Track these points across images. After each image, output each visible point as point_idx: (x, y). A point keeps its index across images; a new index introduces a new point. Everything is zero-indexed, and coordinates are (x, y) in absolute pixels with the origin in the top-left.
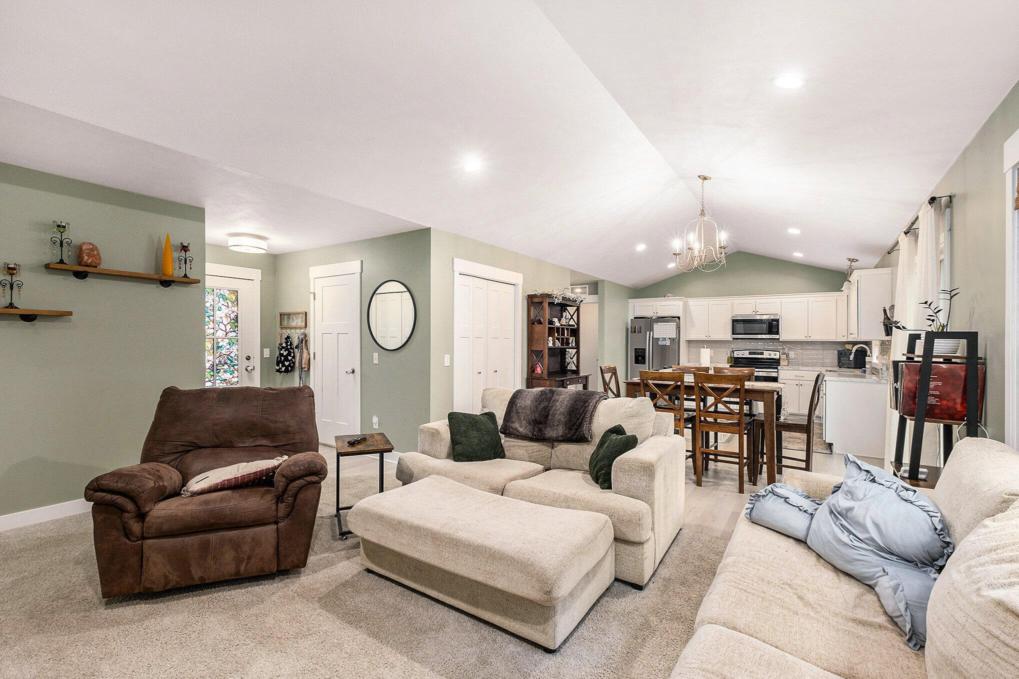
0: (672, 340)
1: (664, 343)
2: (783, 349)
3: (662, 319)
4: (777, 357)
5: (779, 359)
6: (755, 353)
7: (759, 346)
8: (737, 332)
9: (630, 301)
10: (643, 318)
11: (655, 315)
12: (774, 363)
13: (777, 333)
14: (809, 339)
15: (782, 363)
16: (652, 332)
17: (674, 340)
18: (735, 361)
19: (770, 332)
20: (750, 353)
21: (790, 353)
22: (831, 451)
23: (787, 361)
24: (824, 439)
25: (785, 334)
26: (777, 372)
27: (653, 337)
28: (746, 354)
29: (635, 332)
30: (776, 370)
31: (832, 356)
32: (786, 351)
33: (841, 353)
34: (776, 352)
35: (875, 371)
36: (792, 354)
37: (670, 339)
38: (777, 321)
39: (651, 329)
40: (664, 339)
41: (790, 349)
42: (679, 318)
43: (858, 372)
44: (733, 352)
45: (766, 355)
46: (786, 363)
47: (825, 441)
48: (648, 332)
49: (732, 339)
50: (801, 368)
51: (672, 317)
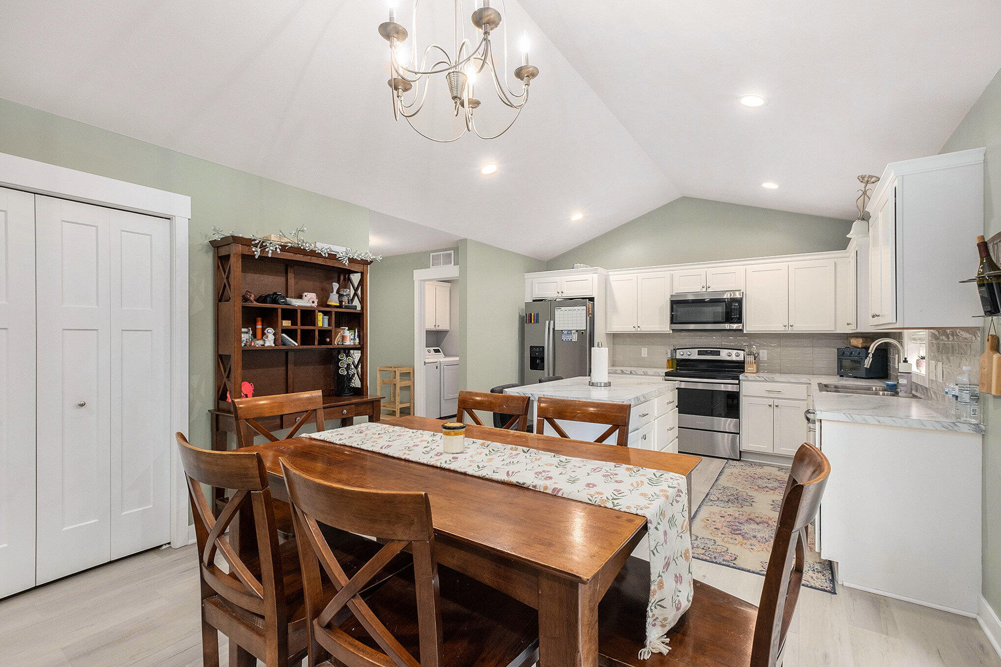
0: (580, 333)
1: (569, 338)
2: (750, 346)
3: (571, 301)
4: (741, 358)
5: (743, 362)
6: (706, 353)
7: (713, 341)
8: (679, 320)
9: (527, 275)
10: (542, 300)
11: (560, 295)
12: (735, 369)
13: (740, 320)
14: (790, 330)
15: (749, 368)
16: (552, 322)
17: (582, 333)
18: (678, 365)
19: (728, 319)
20: (700, 353)
21: (761, 351)
22: (833, 580)
23: (755, 365)
24: (817, 550)
25: (752, 323)
26: (739, 384)
27: (554, 329)
28: (694, 355)
29: (531, 322)
30: (737, 382)
31: (828, 356)
32: (754, 349)
33: (844, 353)
34: (739, 351)
35: (917, 392)
36: (764, 354)
37: (577, 331)
38: (740, 301)
39: (552, 317)
40: (569, 332)
41: (761, 346)
42: (592, 299)
43: (876, 384)
44: (675, 350)
45: (724, 355)
46: (753, 368)
47: (820, 554)
48: (547, 322)
49: (671, 332)
50: (777, 377)
51: (583, 298)
